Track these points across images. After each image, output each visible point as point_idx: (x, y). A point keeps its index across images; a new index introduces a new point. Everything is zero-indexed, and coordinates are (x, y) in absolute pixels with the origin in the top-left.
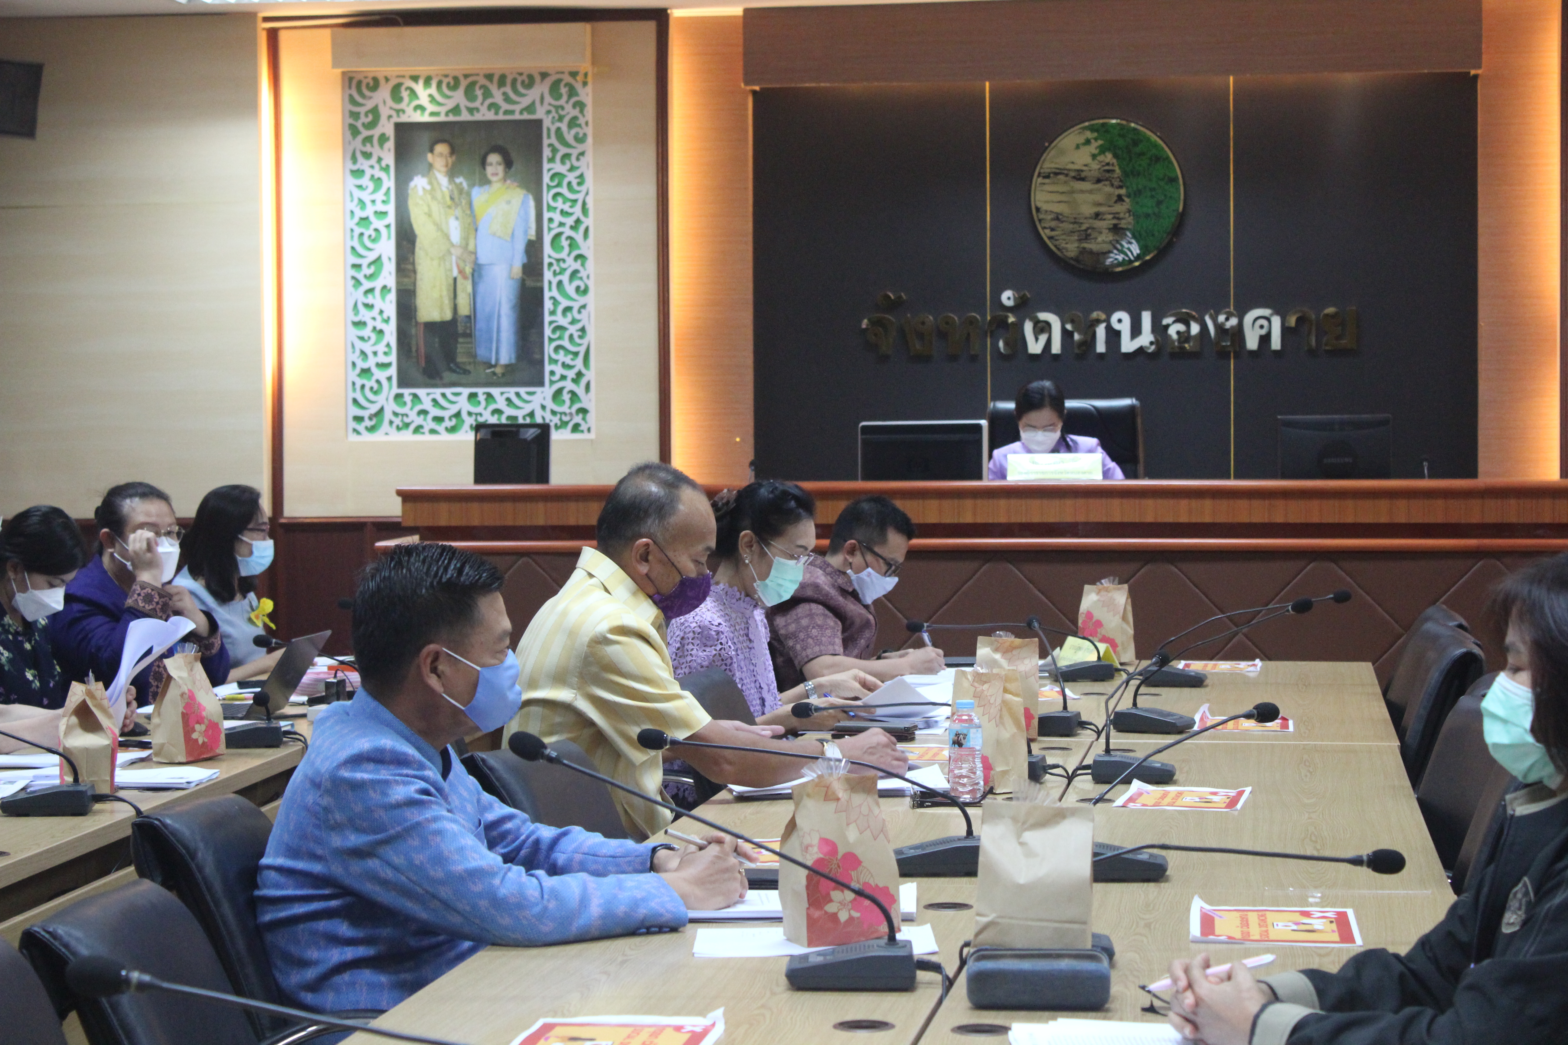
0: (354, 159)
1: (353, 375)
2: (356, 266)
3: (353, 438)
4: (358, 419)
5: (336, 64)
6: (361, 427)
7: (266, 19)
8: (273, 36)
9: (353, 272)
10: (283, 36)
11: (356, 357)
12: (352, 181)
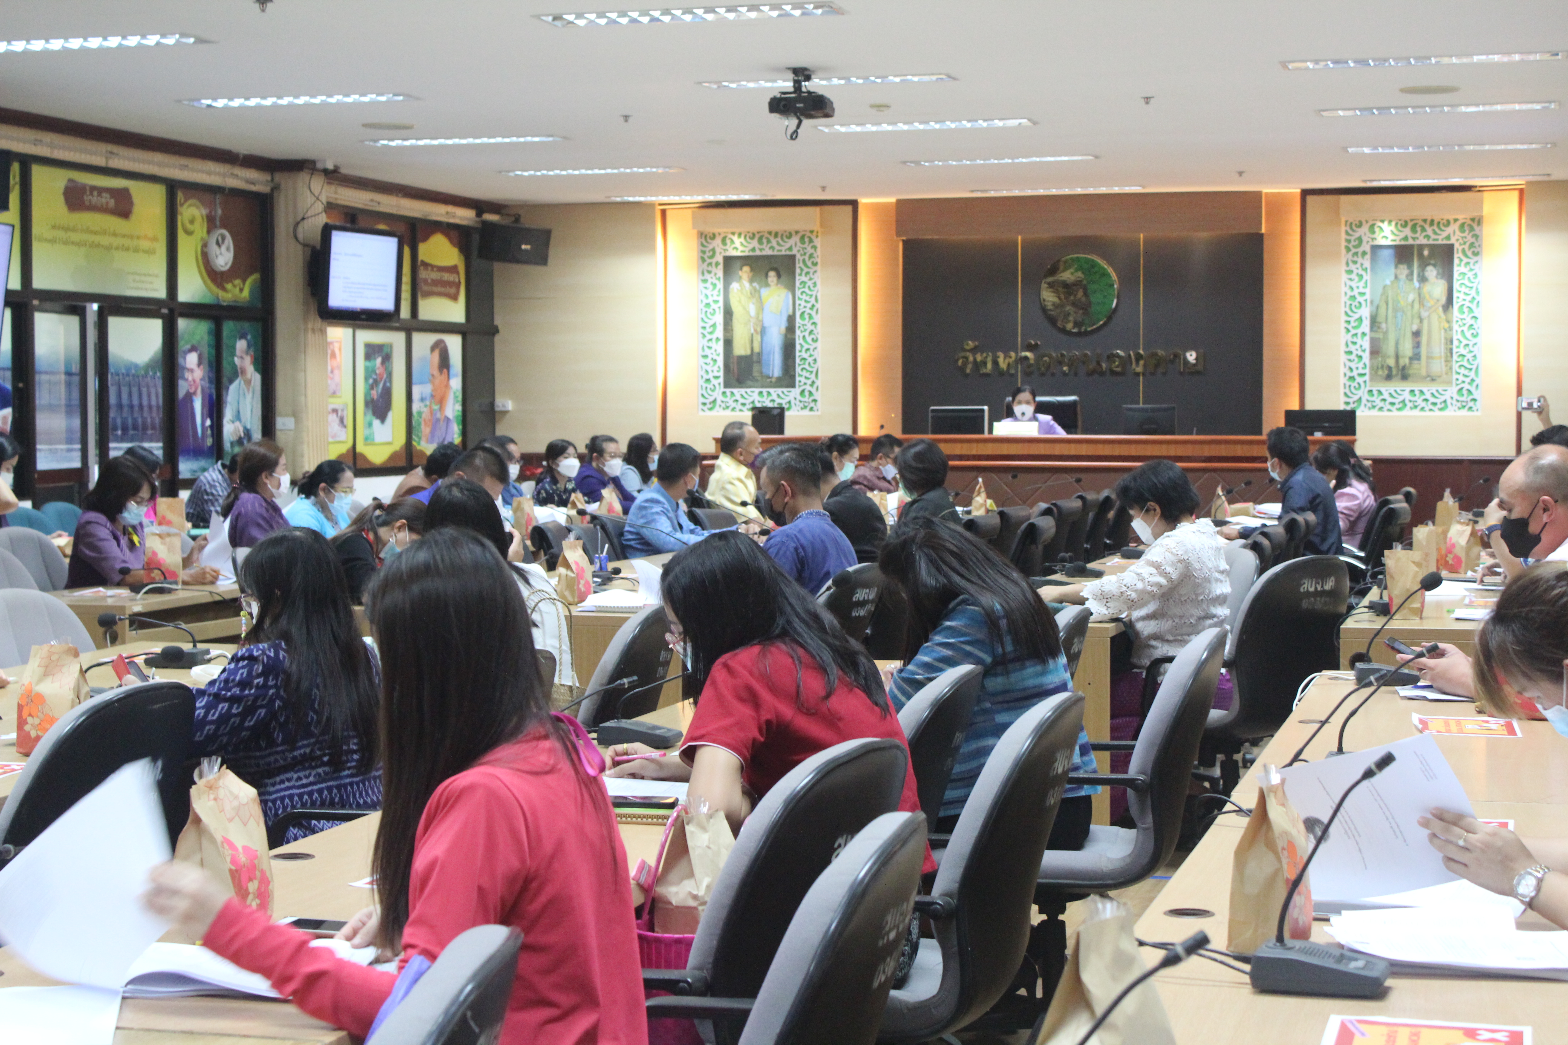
0: (703, 274)
1: (702, 382)
2: (704, 328)
3: (701, 413)
4: (704, 404)
5: (694, 227)
6: (705, 408)
7: (660, 204)
8: (664, 212)
9: (702, 331)
10: (668, 213)
11: (703, 373)
12: (702, 285)
